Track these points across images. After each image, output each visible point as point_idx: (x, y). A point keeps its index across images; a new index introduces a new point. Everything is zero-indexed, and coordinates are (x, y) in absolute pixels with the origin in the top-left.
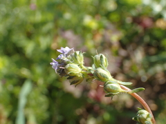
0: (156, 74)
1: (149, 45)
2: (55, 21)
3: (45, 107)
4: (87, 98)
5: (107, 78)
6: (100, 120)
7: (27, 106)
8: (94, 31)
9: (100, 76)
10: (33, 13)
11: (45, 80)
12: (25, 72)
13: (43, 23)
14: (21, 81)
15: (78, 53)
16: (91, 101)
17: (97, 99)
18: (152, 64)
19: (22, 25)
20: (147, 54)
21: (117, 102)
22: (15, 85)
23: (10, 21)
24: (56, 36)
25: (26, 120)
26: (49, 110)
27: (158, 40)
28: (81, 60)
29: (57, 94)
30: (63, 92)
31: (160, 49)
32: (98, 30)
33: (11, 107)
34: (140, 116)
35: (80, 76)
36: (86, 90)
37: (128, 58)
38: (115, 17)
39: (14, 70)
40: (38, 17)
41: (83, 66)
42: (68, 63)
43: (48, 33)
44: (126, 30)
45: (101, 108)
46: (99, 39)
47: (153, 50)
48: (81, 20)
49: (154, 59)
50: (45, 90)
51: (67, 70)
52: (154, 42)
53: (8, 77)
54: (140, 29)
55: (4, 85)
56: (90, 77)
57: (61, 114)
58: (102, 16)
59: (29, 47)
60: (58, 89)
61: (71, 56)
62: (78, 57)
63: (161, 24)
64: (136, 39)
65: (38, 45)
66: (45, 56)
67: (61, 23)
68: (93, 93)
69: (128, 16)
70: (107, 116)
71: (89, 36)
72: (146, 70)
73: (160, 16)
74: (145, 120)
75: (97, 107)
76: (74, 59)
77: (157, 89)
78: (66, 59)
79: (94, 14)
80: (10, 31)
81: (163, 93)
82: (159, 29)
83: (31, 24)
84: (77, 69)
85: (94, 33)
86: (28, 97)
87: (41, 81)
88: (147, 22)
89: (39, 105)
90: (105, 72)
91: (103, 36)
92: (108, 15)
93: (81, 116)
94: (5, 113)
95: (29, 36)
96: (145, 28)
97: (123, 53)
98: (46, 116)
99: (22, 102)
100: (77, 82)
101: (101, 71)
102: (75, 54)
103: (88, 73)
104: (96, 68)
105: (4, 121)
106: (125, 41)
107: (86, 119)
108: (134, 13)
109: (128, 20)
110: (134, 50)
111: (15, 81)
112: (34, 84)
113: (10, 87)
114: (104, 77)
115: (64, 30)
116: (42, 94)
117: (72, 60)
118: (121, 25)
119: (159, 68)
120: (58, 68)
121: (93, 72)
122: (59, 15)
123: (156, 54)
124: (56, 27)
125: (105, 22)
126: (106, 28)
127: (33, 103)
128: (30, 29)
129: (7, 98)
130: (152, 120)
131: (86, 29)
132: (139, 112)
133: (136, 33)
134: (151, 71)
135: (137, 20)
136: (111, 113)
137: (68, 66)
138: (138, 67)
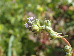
0: (70, 31)
1: (66, 18)
2: (24, 8)
3: (20, 47)
4: (39, 42)
5: (51, 31)
6: (45, 52)
7: (12, 47)
8: (42, 12)
9: (47, 30)
10: (14, 4)
11: (20, 35)
12: (11, 31)
13: (19, 9)
14: (9, 36)
15: (37, 19)
16: (41, 44)
17: (44, 43)
18: (68, 27)
19: (9, 10)
20: (66, 22)
21: (53, 44)
22: (7, 37)
23: (4, 8)
24: (25, 15)
25: (12, 53)
26: (22, 48)
27: (70, 16)
28: (38, 23)
29: (25, 41)
30: (29, 40)
31: (71, 20)
32: (43, 11)
33: (5, 47)
34: (66, 49)
35: (38, 30)
36: (39, 39)
37: (57, 24)
38: (51, 6)
39: (6, 30)
40: (16, 6)
41: (39, 26)
42: (32, 24)
43: (21, 13)
44: (56, 11)
45: (46, 47)
46: (44, 15)
47: (68, 20)
48: (36, 7)
49: (69, 24)
50: (20, 39)
51: (32, 28)
52: (68, 17)
53: (3, 34)
54: (62, 11)
55: (2, 38)
56: (43, 31)
57: (28, 50)
58: (45, 5)
59: (13, 20)
60: (26, 39)
61: (34, 21)
62: (37, 22)
63: (71, 8)
64: (60, 15)
65: (17, 19)
66: (20, 24)
67: (27, 8)
68: (42, 40)
69: (57, 5)
70: (48, 51)
71: (39, 14)
72: (65, 29)
73: (71, 5)
74: (69, 50)
75: (43, 47)
76: (35, 22)
77: (70, 38)
78: (31, 23)
79: (41, 4)
80: (4, 13)
81: (73, 39)
82: (71, 11)
83: (13, 9)
84: (37, 27)
85: (42, 13)
86: (13, 43)
87: (18, 35)
88: (65, 8)
89: (18, 46)
90: (49, 28)
91: (46, 14)
92: (47, 5)
93: (37, 51)
94: (3, 50)
95: (13, 15)
96: (64, 11)
97: (55, 22)
98: (21, 51)
99: (10, 45)
100: (37, 33)
101: (48, 27)
102: (36, 20)
103: (42, 29)
104: (45, 26)
105: (2, 54)
106: (56, 16)
107: (39, 52)
108: (59, 3)
109: (57, 7)
110: (60, 20)
111: (7, 35)
112: (15, 37)
113: (4, 38)
114: (49, 30)
115: (28, 12)
116: (19, 41)
117: (34, 23)
118: (54, 9)
119: (71, 29)
120: (28, 27)
121: (44, 28)
122: (26, 5)
123: (70, 22)
124: (25, 10)
125: (47, 8)
126: (47, 11)
127: (15, 45)
128: (13, 12)
129: (3, 43)
130: (71, 50)
131: (38, 11)
132: (66, 46)
133: (60, 13)
134: (68, 30)
135: (61, 7)
136: (50, 49)
137: (32, 26)
138: (62, 28)
